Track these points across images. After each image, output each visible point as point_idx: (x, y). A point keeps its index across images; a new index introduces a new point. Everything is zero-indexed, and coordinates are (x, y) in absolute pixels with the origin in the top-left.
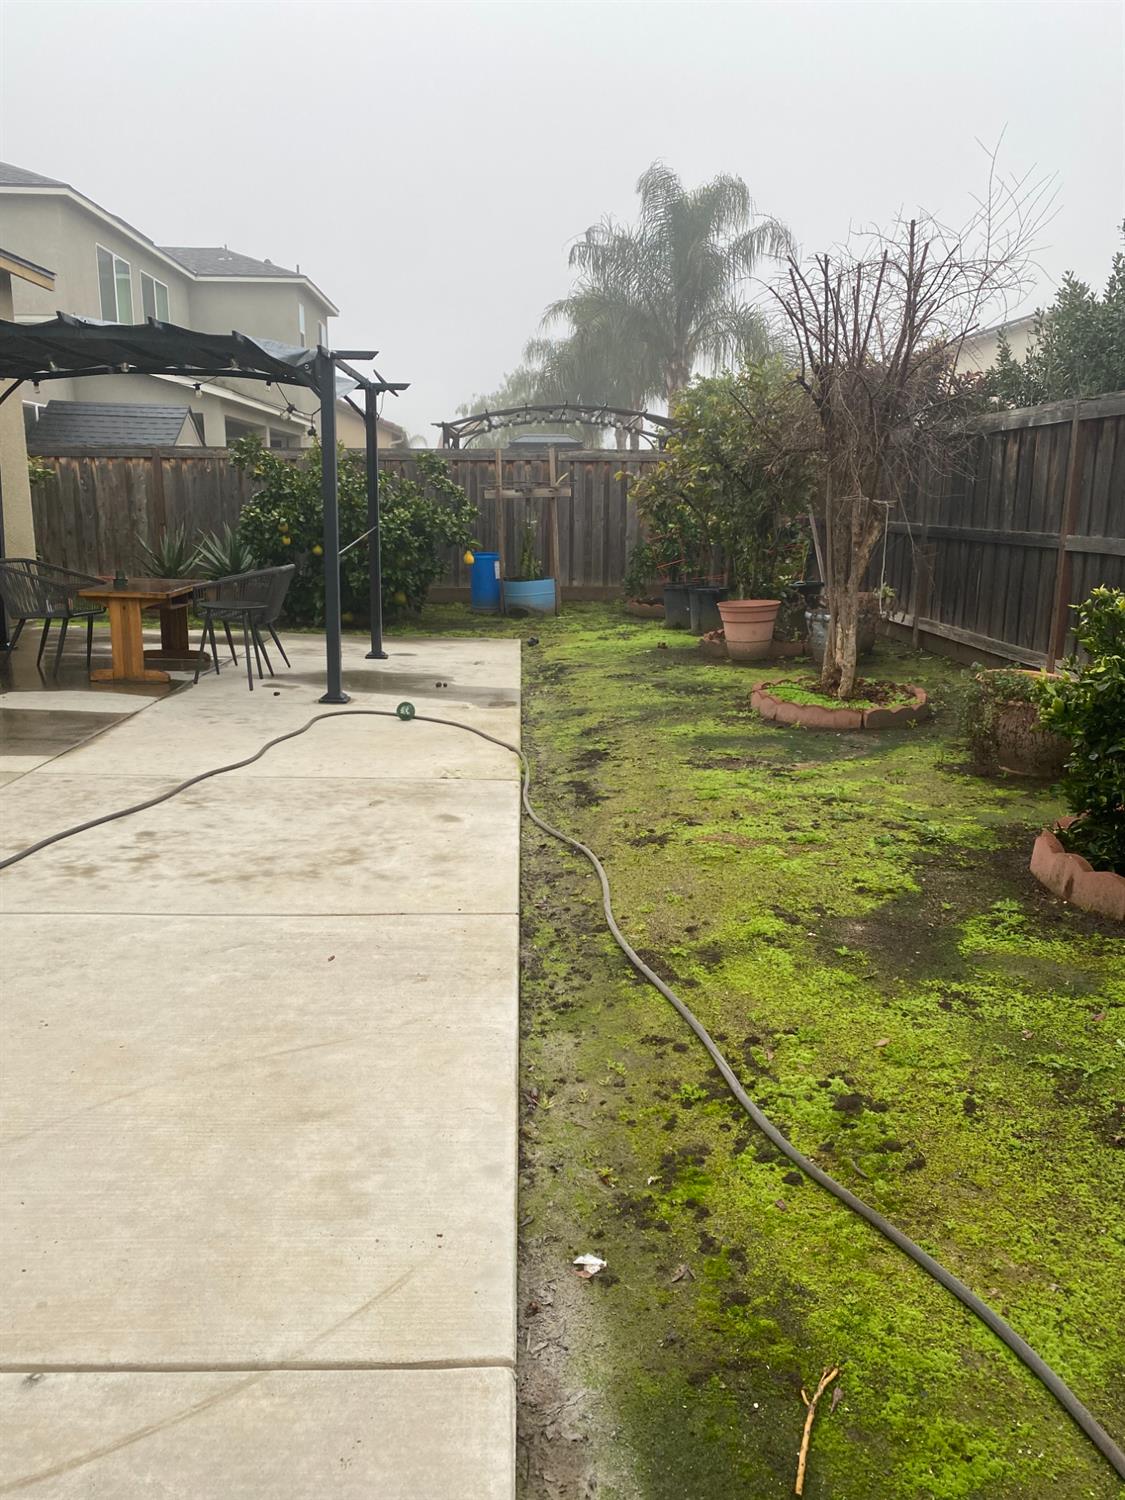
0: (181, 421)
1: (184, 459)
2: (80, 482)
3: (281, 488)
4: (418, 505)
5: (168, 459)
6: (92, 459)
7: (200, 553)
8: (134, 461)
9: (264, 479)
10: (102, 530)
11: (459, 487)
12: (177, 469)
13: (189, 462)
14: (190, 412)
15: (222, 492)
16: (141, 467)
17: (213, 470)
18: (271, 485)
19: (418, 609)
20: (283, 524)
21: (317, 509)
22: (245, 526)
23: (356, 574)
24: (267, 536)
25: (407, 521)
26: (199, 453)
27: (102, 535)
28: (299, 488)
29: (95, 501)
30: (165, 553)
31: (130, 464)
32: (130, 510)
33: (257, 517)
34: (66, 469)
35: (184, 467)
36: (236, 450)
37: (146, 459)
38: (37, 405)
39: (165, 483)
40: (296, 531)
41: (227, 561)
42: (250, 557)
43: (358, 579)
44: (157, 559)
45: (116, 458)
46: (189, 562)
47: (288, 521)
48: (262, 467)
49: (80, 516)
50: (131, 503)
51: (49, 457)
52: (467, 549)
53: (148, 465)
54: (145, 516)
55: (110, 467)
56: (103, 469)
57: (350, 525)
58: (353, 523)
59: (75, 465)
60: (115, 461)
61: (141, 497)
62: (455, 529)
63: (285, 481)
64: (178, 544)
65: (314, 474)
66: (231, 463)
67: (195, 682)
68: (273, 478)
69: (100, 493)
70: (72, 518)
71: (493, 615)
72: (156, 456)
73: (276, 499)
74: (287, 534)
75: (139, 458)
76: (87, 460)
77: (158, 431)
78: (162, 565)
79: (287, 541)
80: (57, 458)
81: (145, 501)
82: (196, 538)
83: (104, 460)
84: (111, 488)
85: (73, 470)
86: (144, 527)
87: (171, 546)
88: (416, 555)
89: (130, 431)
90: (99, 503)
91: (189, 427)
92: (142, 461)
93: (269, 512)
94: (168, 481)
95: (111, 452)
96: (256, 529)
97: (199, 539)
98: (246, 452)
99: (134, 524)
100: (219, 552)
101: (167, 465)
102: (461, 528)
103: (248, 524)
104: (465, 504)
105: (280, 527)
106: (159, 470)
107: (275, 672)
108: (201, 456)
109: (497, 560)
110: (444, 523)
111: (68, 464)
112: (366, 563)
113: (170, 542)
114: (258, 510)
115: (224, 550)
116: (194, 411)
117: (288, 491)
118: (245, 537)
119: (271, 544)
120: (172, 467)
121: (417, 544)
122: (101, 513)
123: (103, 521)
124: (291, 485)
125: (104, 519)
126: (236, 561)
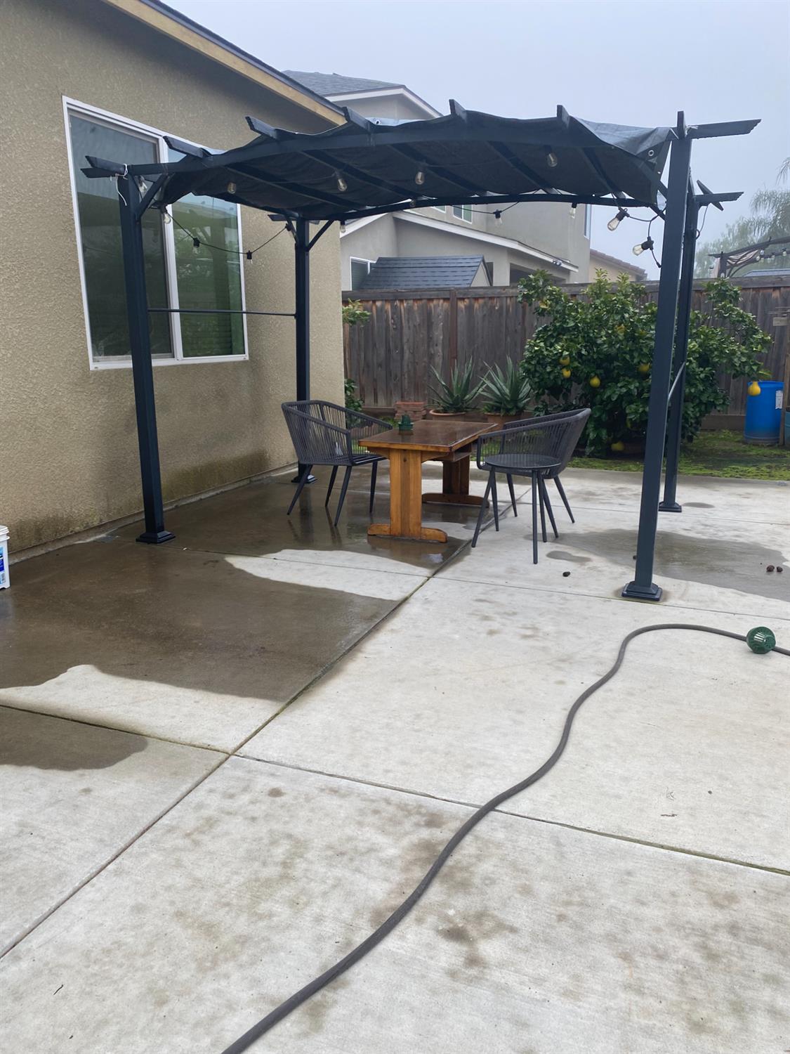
0: (476, 268)
1: (476, 299)
2: (391, 321)
3: (565, 322)
4: (706, 335)
5: (463, 299)
6: (401, 301)
7: (484, 383)
8: (435, 302)
9: (549, 313)
10: (405, 363)
11: (750, 315)
12: (470, 308)
13: (481, 301)
14: (483, 261)
15: (507, 328)
16: (440, 307)
17: (501, 307)
18: (555, 319)
19: (690, 439)
20: (565, 358)
21: (599, 341)
22: (529, 360)
23: (633, 406)
24: (549, 369)
25: (694, 352)
26: (490, 293)
27: (405, 367)
28: (583, 321)
29: (401, 339)
30: (454, 383)
31: (432, 305)
32: (429, 346)
33: (540, 351)
34: (381, 311)
35: (476, 305)
36: (525, 286)
37: (445, 299)
38: (370, 262)
39: (459, 320)
40: (576, 364)
41: (507, 391)
42: (528, 387)
43: (636, 412)
44: (447, 389)
45: (421, 299)
46: (474, 391)
47: (570, 355)
48: (549, 302)
49: (389, 350)
50: (430, 339)
51: (368, 301)
52: (754, 379)
53: (446, 305)
54: (440, 351)
55: (416, 308)
56: (409, 310)
57: (632, 357)
58: (636, 354)
59: (388, 307)
60: (420, 303)
61: (439, 335)
62: (744, 359)
63: (569, 315)
64: (466, 375)
65: (596, 307)
66: (520, 299)
67: (473, 542)
68: (557, 312)
69: (405, 330)
70: (382, 352)
71: (771, 446)
72: (452, 297)
73: (559, 332)
74: (567, 367)
75: (439, 299)
76: (397, 303)
77: (457, 278)
78: (451, 394)
79: (567, 373)
80: (374, 302)
81: (441, 337)
82: (481, 369)
83: (411, 302)
84: (415, 326)
85: (386, 312)
86: (438, 360)
87: (460, 377)
88: (701, 388)
89: (435, 279)
90: (405, 340)
91: (482, 272)
92: (441, 301)
93: (552, 345)
94: (462, 319)
95: (418, 296)
96: (538, 363)
97: (484, 370)
98: (534, 288)
99: (431, 357)
100: (500, 383)
101: (461, 305)
102: (749, 357)
103: (531, 358)
104: (755, 332)
105: (561, 360)
106: (454, 308)
107: (559, 531)
108: (490, 295)
109: (781, 389)
110: (733, 353)
111: (382, 307)
112: (646, 395)
113: (461, 372)
114: (542, 344)
115: (505, 382)
116: (486, 261)
117: (572, 324)
118: (527, 371)
119: (552, 377)
120: (465, 306)
121: (702, 376)
122: (405, 347)
123: (407, 355)
124: (575, 318)
125: (407, 352)
126: (515, 389)
